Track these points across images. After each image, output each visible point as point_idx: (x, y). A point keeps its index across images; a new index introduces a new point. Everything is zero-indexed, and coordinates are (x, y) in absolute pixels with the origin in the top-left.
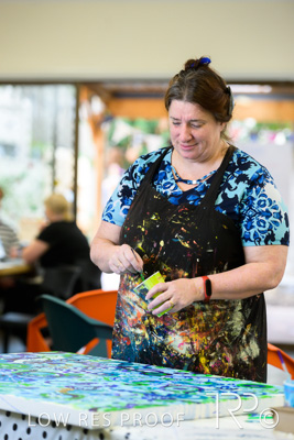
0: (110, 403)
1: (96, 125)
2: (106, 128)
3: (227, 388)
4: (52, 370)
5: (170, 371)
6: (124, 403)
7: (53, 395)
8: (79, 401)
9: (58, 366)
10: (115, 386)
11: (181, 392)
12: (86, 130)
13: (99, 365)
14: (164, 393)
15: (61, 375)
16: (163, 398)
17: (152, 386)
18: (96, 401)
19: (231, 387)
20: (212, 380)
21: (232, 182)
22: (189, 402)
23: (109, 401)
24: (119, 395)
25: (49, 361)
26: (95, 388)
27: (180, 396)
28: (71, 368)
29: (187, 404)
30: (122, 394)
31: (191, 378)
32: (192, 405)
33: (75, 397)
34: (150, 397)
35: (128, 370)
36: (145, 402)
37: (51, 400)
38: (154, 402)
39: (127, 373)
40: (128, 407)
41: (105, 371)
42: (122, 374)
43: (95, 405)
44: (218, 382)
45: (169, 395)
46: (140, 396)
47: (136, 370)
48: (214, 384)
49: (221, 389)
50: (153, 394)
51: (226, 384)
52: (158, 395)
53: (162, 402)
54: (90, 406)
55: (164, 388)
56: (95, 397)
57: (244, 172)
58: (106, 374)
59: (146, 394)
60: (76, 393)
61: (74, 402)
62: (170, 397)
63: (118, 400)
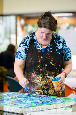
0: (25, 106)
1: (23, 27)
2: (25, 28)
3: (59, 100)
4: (8, 97)
5: (43, 96)
6: (29, 106)
7: (9, 104)
8: (16, 106)
9: (10, 96)
10: (27, 101)
11: (46, 102)
12: (19, 29)
13: (22, 95)
14: (41, 102)
15: (11, 99)
16: (40, 104)
17: (37, 100)
18: (21, 105)
19: (60, 99)
20: (54, 98)
21: (57, 44)
22: (48, 104)
23: (25, 105)
24: (28, 103)
25: (8, 95)
26: (21, 102)
27: (45, 103)
28: (14, 96)
29: (47, 105)
30: (29, 103)
31: (48, 98)
32: (49, 105)
33: (15, 104)
34: (37, 104)
35: (30, 96)
36: (35, 105)
37: (8, 106)
38: (38, 105)
39: (30, 97)
40: (30, 106)
41: (24, 97)
42: (29, 97)
43: (21, 107)
44: (56, 98)
45: (42, 103)
46: (34, 103)
47: (33, 96)
48: (55, 99)
49: (57, 100)
50: (38, 103)
51: (59, 99)
52: (39, 103)
53: (40, 105)
54: (19, 107)
55: (41, 101)
56: (21, 104)
57: (60, 40)
58: (24, 98)
59: (36, 103)
60: (15, 103)
61: (15, 106)
62: (43, 103)
63: (27, 105)
